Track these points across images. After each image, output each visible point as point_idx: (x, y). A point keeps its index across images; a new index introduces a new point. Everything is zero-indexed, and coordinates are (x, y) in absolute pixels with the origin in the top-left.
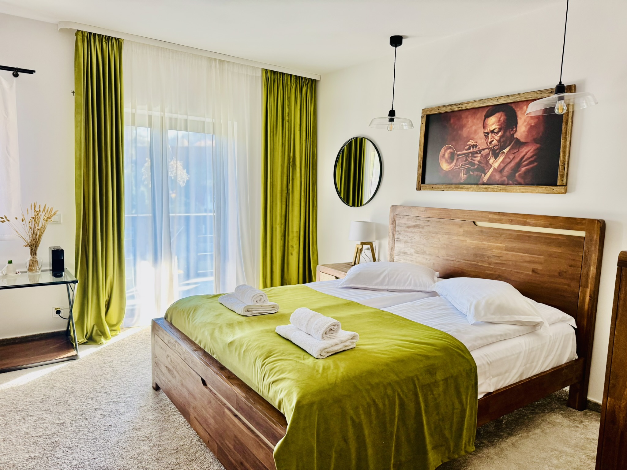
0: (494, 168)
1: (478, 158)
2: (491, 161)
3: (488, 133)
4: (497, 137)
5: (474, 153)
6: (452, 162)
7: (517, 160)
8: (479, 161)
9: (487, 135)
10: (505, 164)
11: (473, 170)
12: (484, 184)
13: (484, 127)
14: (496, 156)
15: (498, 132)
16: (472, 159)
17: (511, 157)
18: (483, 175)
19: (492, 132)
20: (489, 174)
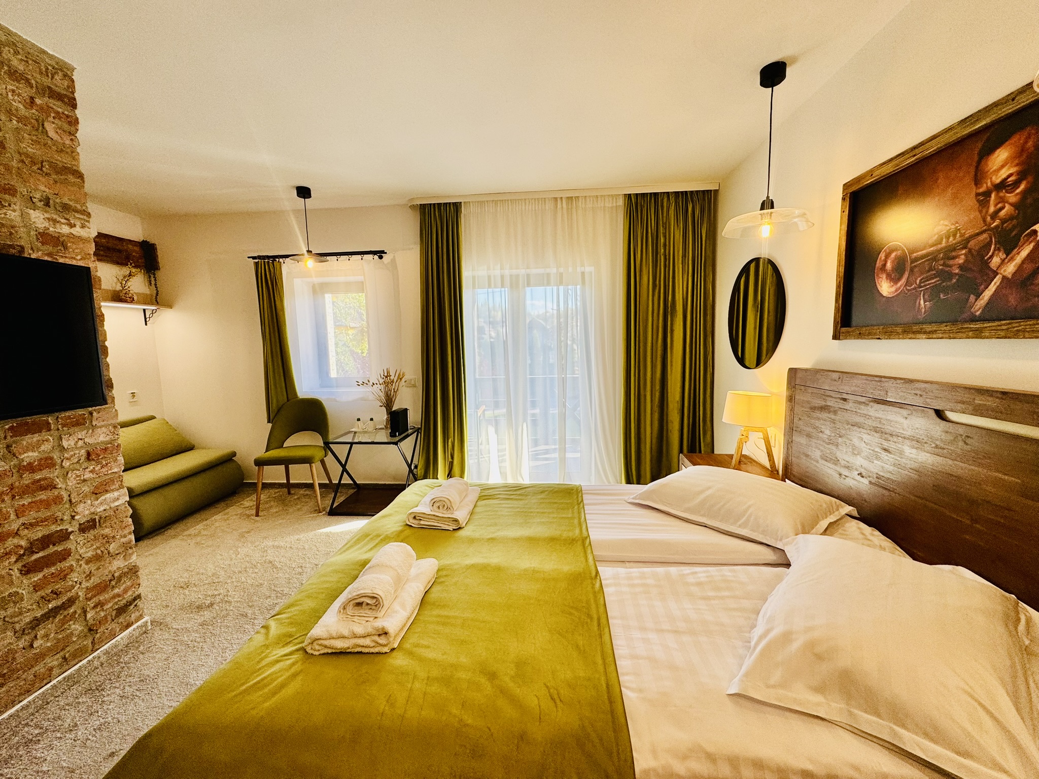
0: (1004, 278)
2: (996, 261)
3: (987, 194)
4: (1012, 198)
6: (899, 279)
8: (961, 267)
9: (984, 198)
11: (945, 290)
12: (974, 319)
13: (977, 181)
14: (1010, 246)
15: (1016, 184)
16: (944, 265)
18: (972, 298)
19: (1002, 186)
20: (988, 294)
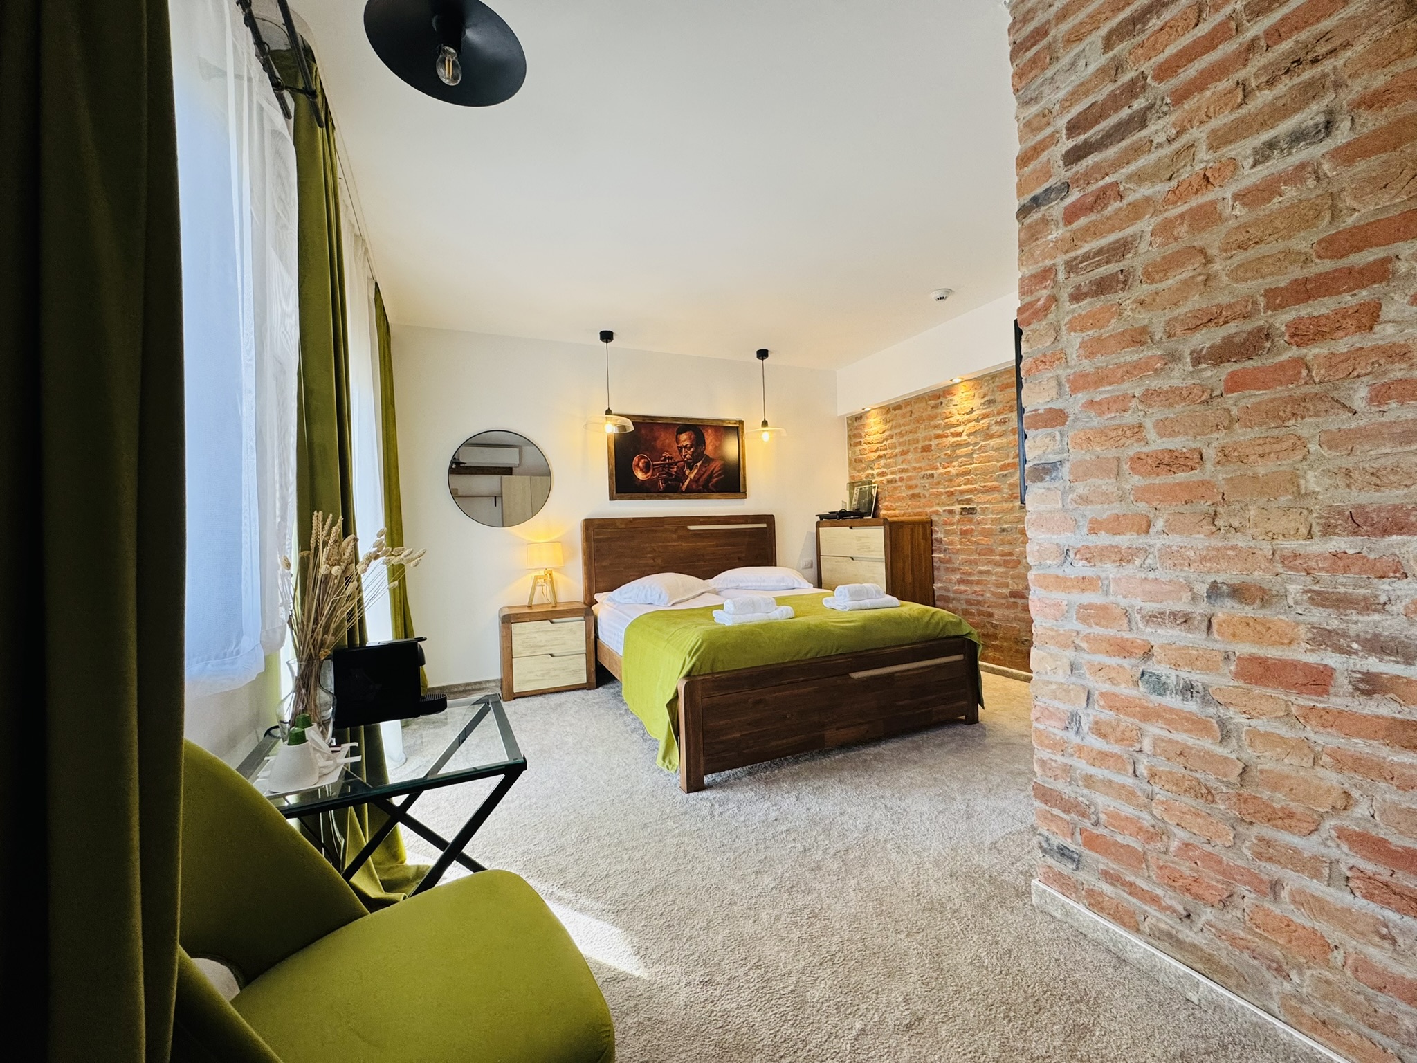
0: (690, 479)
1: (675, 469)
2: (687, 473)
3: (681, 448)
4: (690, 452)
5: (670, 464)
6: (648, 472)
7: (708, 473)
8: (675, 472)
9: (680, 449)
10: (699, 475)
11: (671, 480)
12: (682, 492)
13: (678, 442)
14: (691, 469)
15: (690, 449)
16: (668, 470)
17: (704, 469)
18: (681, 483)
19: (685, 447)
20: (686, 484)
